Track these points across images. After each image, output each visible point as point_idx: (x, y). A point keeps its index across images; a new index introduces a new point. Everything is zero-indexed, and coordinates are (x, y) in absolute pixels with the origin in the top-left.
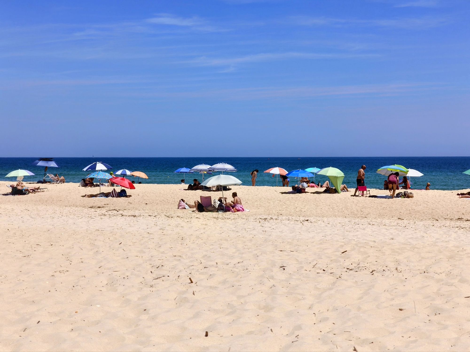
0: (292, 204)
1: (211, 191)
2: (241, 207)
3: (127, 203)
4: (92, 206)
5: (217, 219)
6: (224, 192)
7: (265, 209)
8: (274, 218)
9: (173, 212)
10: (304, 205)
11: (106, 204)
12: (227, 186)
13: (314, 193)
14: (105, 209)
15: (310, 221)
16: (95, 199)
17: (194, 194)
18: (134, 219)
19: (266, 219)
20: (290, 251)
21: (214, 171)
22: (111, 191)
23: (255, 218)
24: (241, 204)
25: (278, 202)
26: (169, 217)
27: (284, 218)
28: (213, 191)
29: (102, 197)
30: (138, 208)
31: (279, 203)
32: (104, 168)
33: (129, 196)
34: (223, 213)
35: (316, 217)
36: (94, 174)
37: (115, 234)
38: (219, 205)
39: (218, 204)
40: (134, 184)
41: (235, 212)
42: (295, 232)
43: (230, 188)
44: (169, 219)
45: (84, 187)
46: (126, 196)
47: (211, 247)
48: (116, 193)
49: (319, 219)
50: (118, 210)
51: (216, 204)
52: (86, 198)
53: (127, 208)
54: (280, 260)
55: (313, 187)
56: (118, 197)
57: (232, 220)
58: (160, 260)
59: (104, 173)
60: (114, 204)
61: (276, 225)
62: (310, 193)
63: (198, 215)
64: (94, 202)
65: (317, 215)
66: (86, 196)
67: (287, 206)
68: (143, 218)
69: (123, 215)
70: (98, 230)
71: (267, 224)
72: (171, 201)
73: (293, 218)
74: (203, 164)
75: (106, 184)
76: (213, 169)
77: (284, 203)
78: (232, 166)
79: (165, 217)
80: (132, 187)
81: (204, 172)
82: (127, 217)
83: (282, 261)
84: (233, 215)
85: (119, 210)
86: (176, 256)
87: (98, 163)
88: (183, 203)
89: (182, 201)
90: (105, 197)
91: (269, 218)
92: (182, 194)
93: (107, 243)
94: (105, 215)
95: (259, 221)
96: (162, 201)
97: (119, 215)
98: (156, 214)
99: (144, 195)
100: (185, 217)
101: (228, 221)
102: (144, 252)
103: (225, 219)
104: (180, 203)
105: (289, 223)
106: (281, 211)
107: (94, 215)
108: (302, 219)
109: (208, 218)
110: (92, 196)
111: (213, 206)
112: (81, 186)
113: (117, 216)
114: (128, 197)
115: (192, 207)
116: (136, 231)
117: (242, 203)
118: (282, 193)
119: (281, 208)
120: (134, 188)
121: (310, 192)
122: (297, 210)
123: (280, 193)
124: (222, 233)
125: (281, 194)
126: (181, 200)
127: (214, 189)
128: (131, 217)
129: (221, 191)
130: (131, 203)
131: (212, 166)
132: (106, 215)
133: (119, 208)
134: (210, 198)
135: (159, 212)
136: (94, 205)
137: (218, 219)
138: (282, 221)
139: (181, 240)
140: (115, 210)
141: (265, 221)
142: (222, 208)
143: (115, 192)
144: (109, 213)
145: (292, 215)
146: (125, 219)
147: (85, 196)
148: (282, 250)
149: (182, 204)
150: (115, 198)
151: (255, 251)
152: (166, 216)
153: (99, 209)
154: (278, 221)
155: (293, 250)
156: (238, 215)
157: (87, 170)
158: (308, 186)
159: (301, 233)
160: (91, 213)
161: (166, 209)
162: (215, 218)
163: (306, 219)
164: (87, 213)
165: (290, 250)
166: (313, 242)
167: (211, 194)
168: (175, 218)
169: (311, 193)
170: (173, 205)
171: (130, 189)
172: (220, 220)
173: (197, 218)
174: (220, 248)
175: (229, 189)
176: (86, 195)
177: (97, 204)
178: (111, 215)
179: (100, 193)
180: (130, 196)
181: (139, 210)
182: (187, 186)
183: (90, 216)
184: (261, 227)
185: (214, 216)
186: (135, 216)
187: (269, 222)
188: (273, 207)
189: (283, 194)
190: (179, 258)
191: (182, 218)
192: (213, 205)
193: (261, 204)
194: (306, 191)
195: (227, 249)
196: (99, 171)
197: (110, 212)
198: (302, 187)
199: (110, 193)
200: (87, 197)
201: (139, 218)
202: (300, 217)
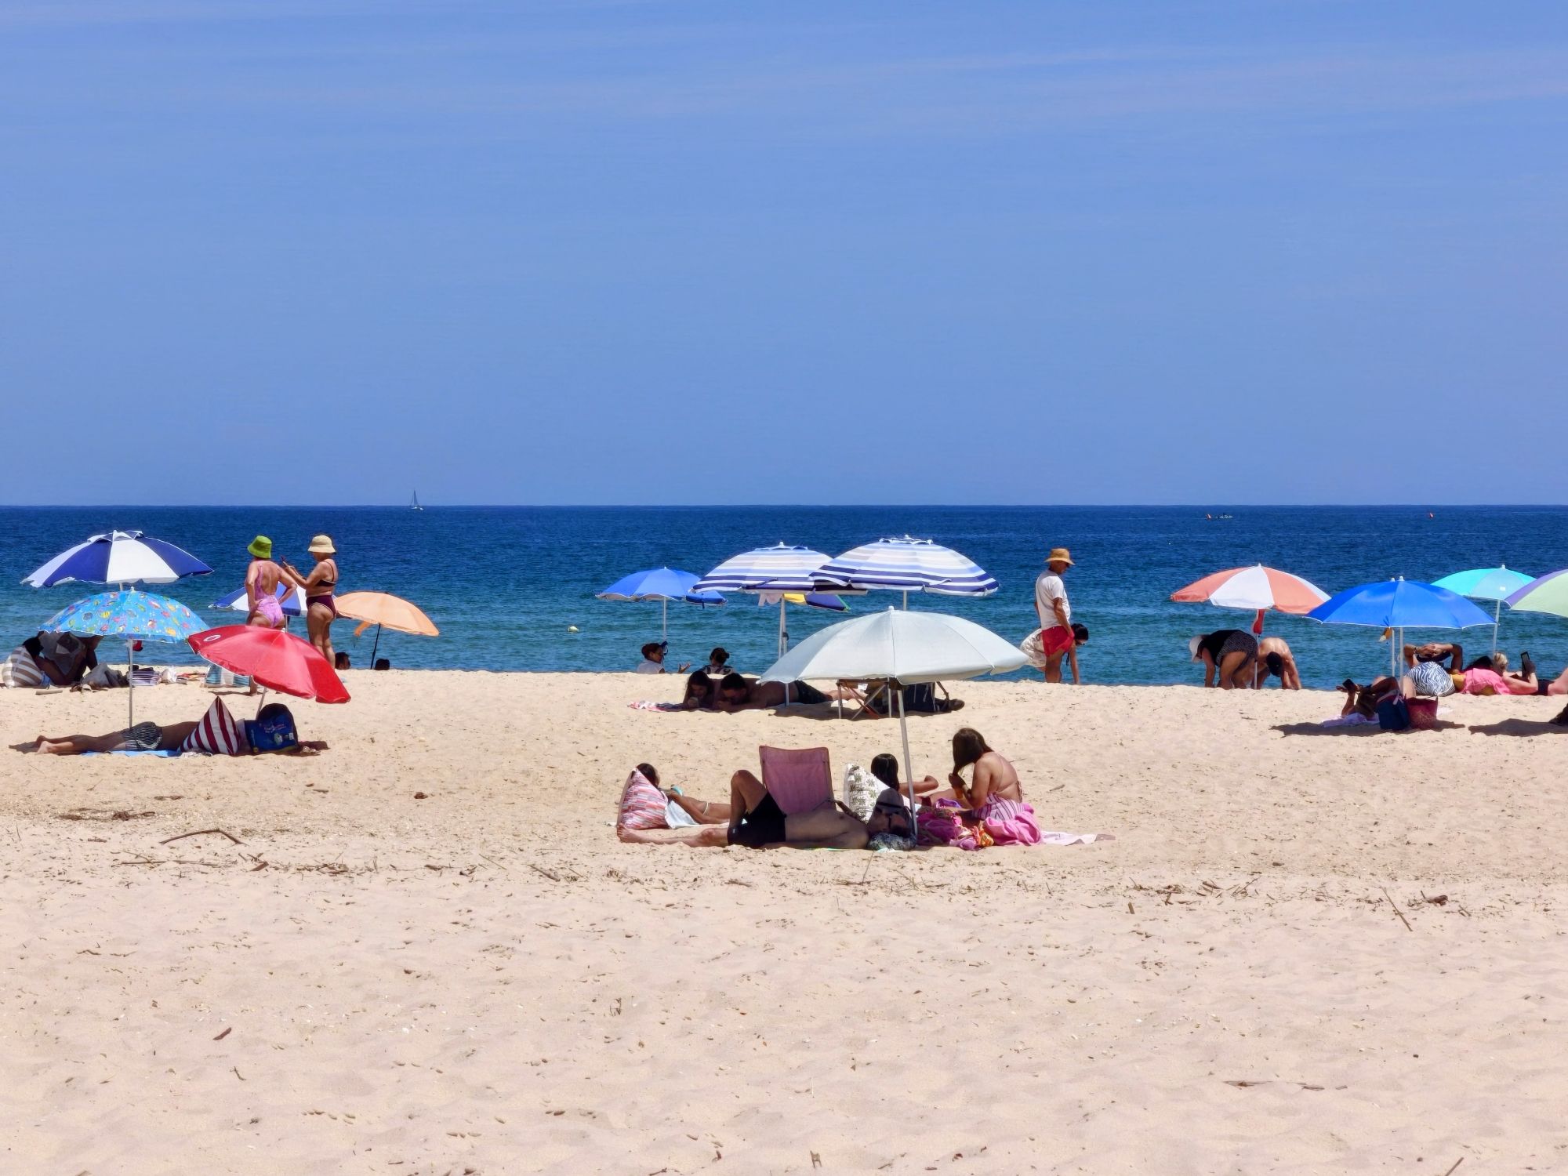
0: (1349, 798)
1: (832, 714)
2: (1018, 818)
3: (296, 792)
4: (80, 806)
5: (860, 887)
6: (915, 721)
7: (1177, 829)
8: (1225, 884)
9: (586, 850)
10: (1426, 806)
11: (166, 793)
12: (937, 685)
13: (1490, 730)
14: (162, 824)
15: (1455, 907)
16: (95, 768)
17: (726, 736)
18: (331, 885)
19: (1177, 890)
20: (1300, 1087)
21: (849, 588)
22: (197, 717)
23: (1108, 885)
24: (1020, 800)
25: (1261, 784)
26: (552, 875)
27: (1294, 883)
28: (848, 714)
29: (145, 749)
30: (362, 822)
31: (1263, 790)
32: (160, 570)
33: (312, 745)
34: (901, 853)
35: (1498, 883)
36: (88, 605)
37: (196, 977)
38: (879, 803)
39: (874, 801)
40: (340, 674)
41: (982, 847)
42: (1349, 970)
43: (951, 698)
44: (552, 888)
45: (31, 692)
46: (294, 747)
47: (795, 1059)
48: (230, 729)
49: (1517, 893)
50: (236, 833)
51: (865, 795)
52: (44, 762)
53: (295, 820)
54: (1232, 1138)
55: (1488, 690)
56: (241, 752)
57: (954, 899)
58: (463, 1136)
59: (156, 602)
60: (215, 793)
61: (1237, 930)
62: (1466, 730)
63: (747, 862)
64: (89, 781)
65: (1506, 870)
66: (45, 745)
67: (1320, 811)
68: (390, 880)
69: (265, 864)
70: (95, 950)
71: (1176, 921)
72: (576, 779)
73: (1354, 884)
74: (782, 545)
75: (172, 672)
76: (846, 579)
77: (1296, 794)
78: (964, 558)
79: (528, 877)
80: (331, 692)
81: (789, 595)
82: (288, 874)
83: (1242, 1145)
84: (971, 869)
85: (245, 832)
86: (561, 1113)
87: (121, 538)
88: (650, 787)
89: (647, 782)
90: (164, 753)
91: (1196, 885)
92: (650, 731)
93: (140, 1029)
94: (151, 863)
95: (1126, 902)
96: (521, 779)
97: (240, 860)
98: (475, 859)
99: (408, 740)
100: (657, 877)
101: (929, 901)
102: (366, 1090)
103: (913, 892)
104: (635, 788)
105: (1319, 919)
106: (1276, 846)
107: (86, 865)
108: (1406, 890)
109: (799, 885)
110: (82, 745)
111: (839, 809)
112: (12, 683)
113: (230, 869)
114: (306, 754)
115: (708, 818)
116: (333, 957)
117: (1023, 787)
118: (1288, 730)
119: (1278, 823)
120: (344, 698)
121: (1469, 723)
122: (1382, 836)
123: (1274, 728)
124: (881, 976)
125: (1282, 734)
126: (639, 774)
127: (853, 705)
128: (314, 872)
129: (896, 714)
130: (324, 792)
131: (839, 558)
132: (159, 863)
133: (242, 822)
134: (818, 759)
135: (497, 847)
136: (93, 800)
137: (865, 887)
138: (1274, 906)
139: (608, 1016)
140: (218, 831)
141: (1167, 902)
142: (898, 820)
143: (226, 718)
144: (178, 853)
145: (1346, 869)
146: (276, 889)
147: (35, 746)
148: (1247, 1079)
149: (643, 797)
150: (222, 761)
151: (1070, 1081)
152: (538, 873)
153: (121, 826)
154: (1250, 904)
155: (1317, 1083)
156: (997, 869)
157: (48, 584)
158: (1458, 688)
159: (1386, 977)
160: (63, 853)
161: (541, 831)
162: (848, 884)
163: (1437, 894)
164: (43, 848)
165: (1300, 1081)
166: (1457, 1034)
167: (831, 734)
168: (594, 883)
169: (1474, 729)
170: (592, 803)
171: (319, 700)
172: (879, 893)
173: (732, 882)
174: (852, 1063)
175: (950, 706)
176: (41, 739)
177: (112, 794)
178: (192, 863)
179: (131, 729)
180: (319, 746)
181: (373, 831)
182: (675, 685)
183: (57, 866)
184: (1136, 940)
185: (846, 873)
186: (337, 871)
187: (1192, 906)
188: (1230, 818)
189: (1296, 739)
190: (584, 1125)
191: (637, 881)
192: (841, 804)
193: (1148, 797)
194: (1442, 714)
195: (895, 1068)
196: (126, 586)
197: (186, 849)
198: (1418, 694)
199: (189, 728)
200: (50, 751)
201: (361, 881)
202: (1395, 879)
